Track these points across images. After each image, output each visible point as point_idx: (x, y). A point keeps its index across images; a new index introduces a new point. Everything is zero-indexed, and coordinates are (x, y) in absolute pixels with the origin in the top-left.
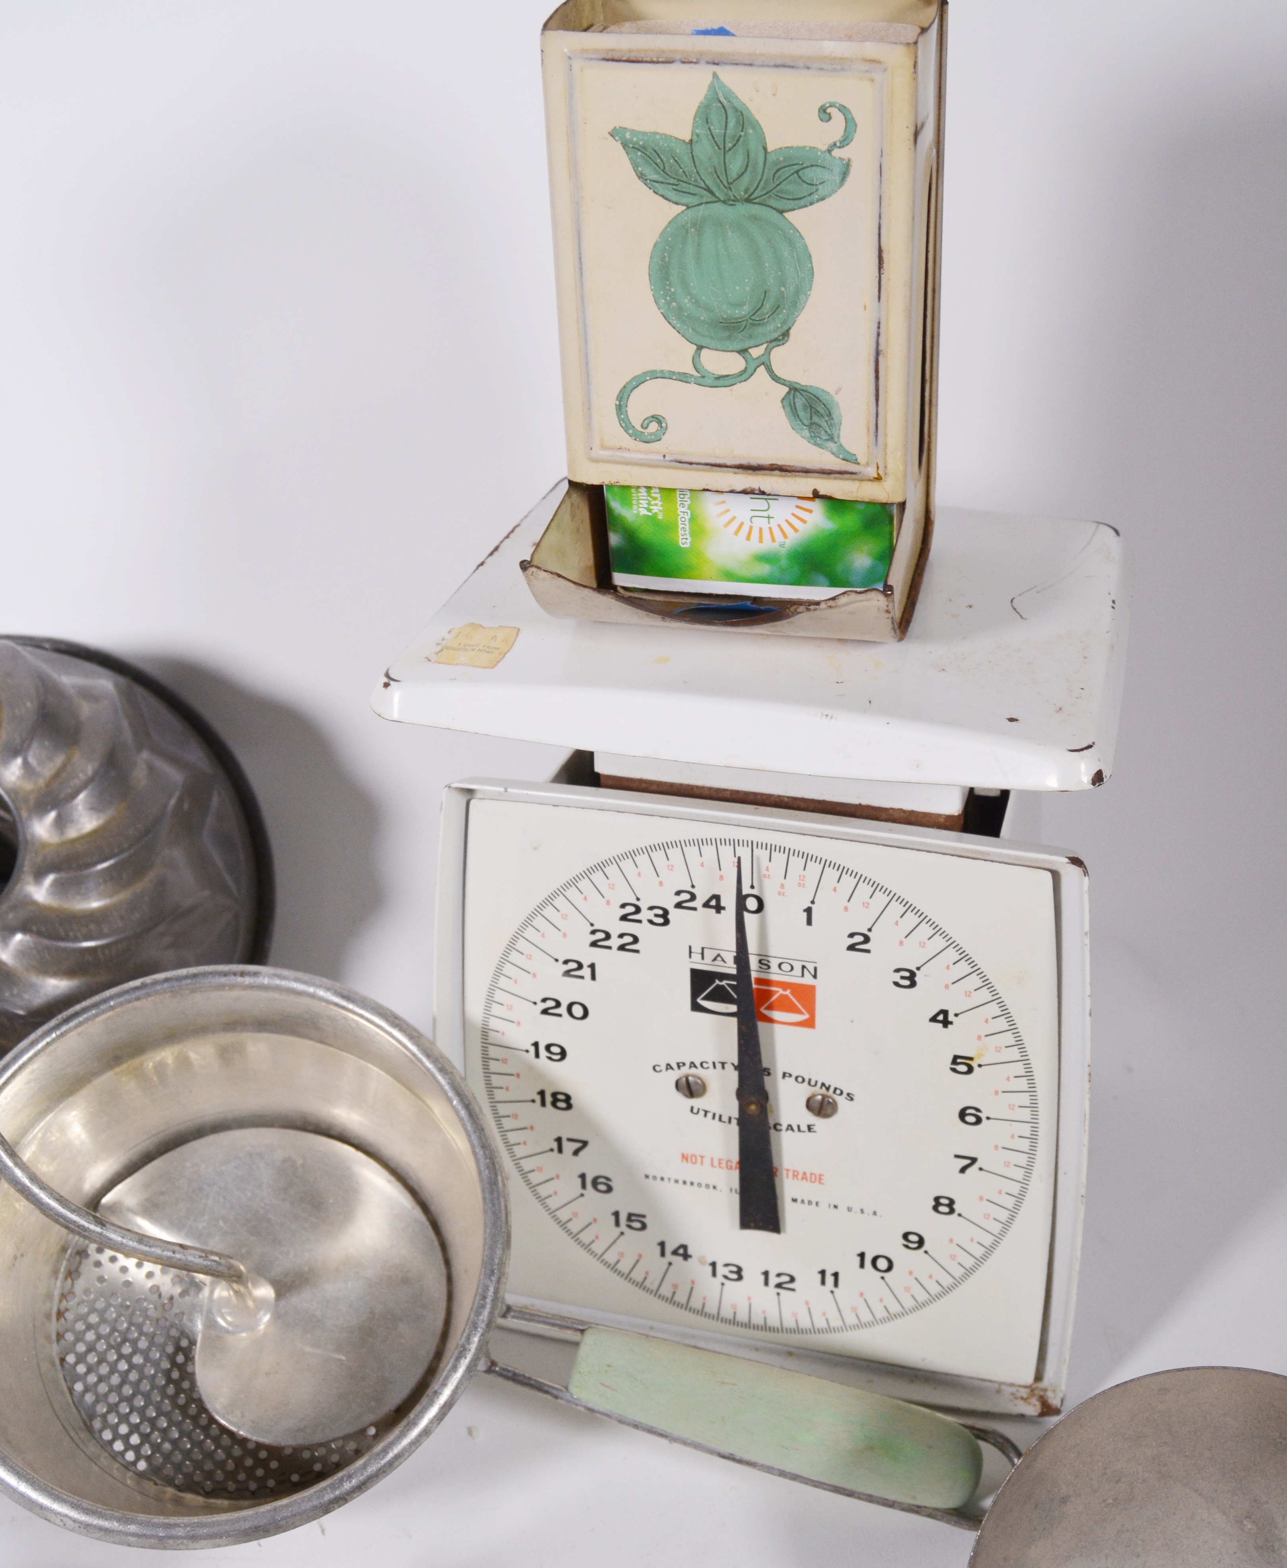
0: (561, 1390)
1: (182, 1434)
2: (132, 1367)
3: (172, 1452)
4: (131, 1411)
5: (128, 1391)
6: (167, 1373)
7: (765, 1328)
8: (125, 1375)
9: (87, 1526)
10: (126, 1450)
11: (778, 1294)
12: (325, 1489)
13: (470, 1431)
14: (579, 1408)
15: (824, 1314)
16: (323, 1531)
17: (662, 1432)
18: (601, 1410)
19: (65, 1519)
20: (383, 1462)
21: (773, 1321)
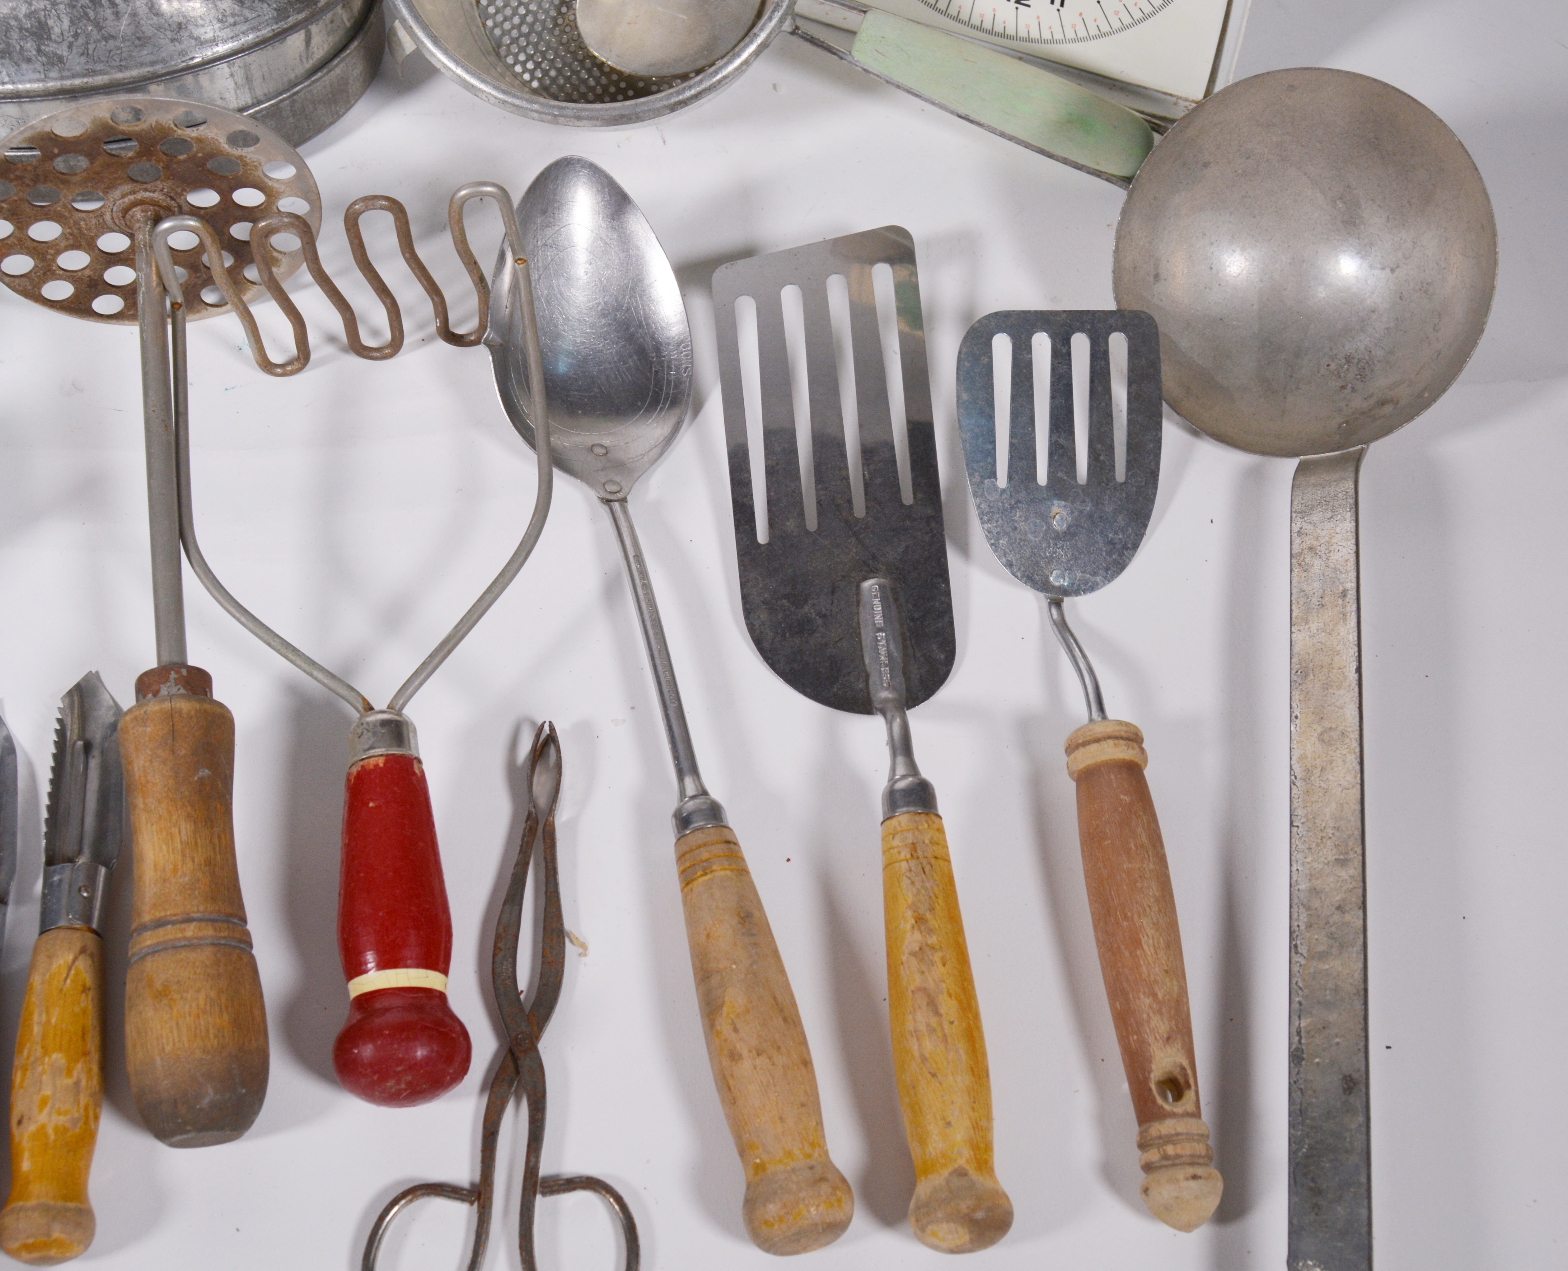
0: (846, 54)
1: (565, 64)
2: (528, 12)
3: (557, 77)
4: (528, 44)
5: (525, 29)
6: (554, 19)
7: (1003, 35)
8: (523, 18)
9: (504, 102)
10: (524, 72)
11: (1017, 8)
12: (672, 94)
13: (775, 86)
14: (857, 68)
15: (1050, 28)
16: (664, 142)
17: (918, 93)
18: (874, 71)
19: (489, 96)
20: (714, 80)
21: (1011, 31)
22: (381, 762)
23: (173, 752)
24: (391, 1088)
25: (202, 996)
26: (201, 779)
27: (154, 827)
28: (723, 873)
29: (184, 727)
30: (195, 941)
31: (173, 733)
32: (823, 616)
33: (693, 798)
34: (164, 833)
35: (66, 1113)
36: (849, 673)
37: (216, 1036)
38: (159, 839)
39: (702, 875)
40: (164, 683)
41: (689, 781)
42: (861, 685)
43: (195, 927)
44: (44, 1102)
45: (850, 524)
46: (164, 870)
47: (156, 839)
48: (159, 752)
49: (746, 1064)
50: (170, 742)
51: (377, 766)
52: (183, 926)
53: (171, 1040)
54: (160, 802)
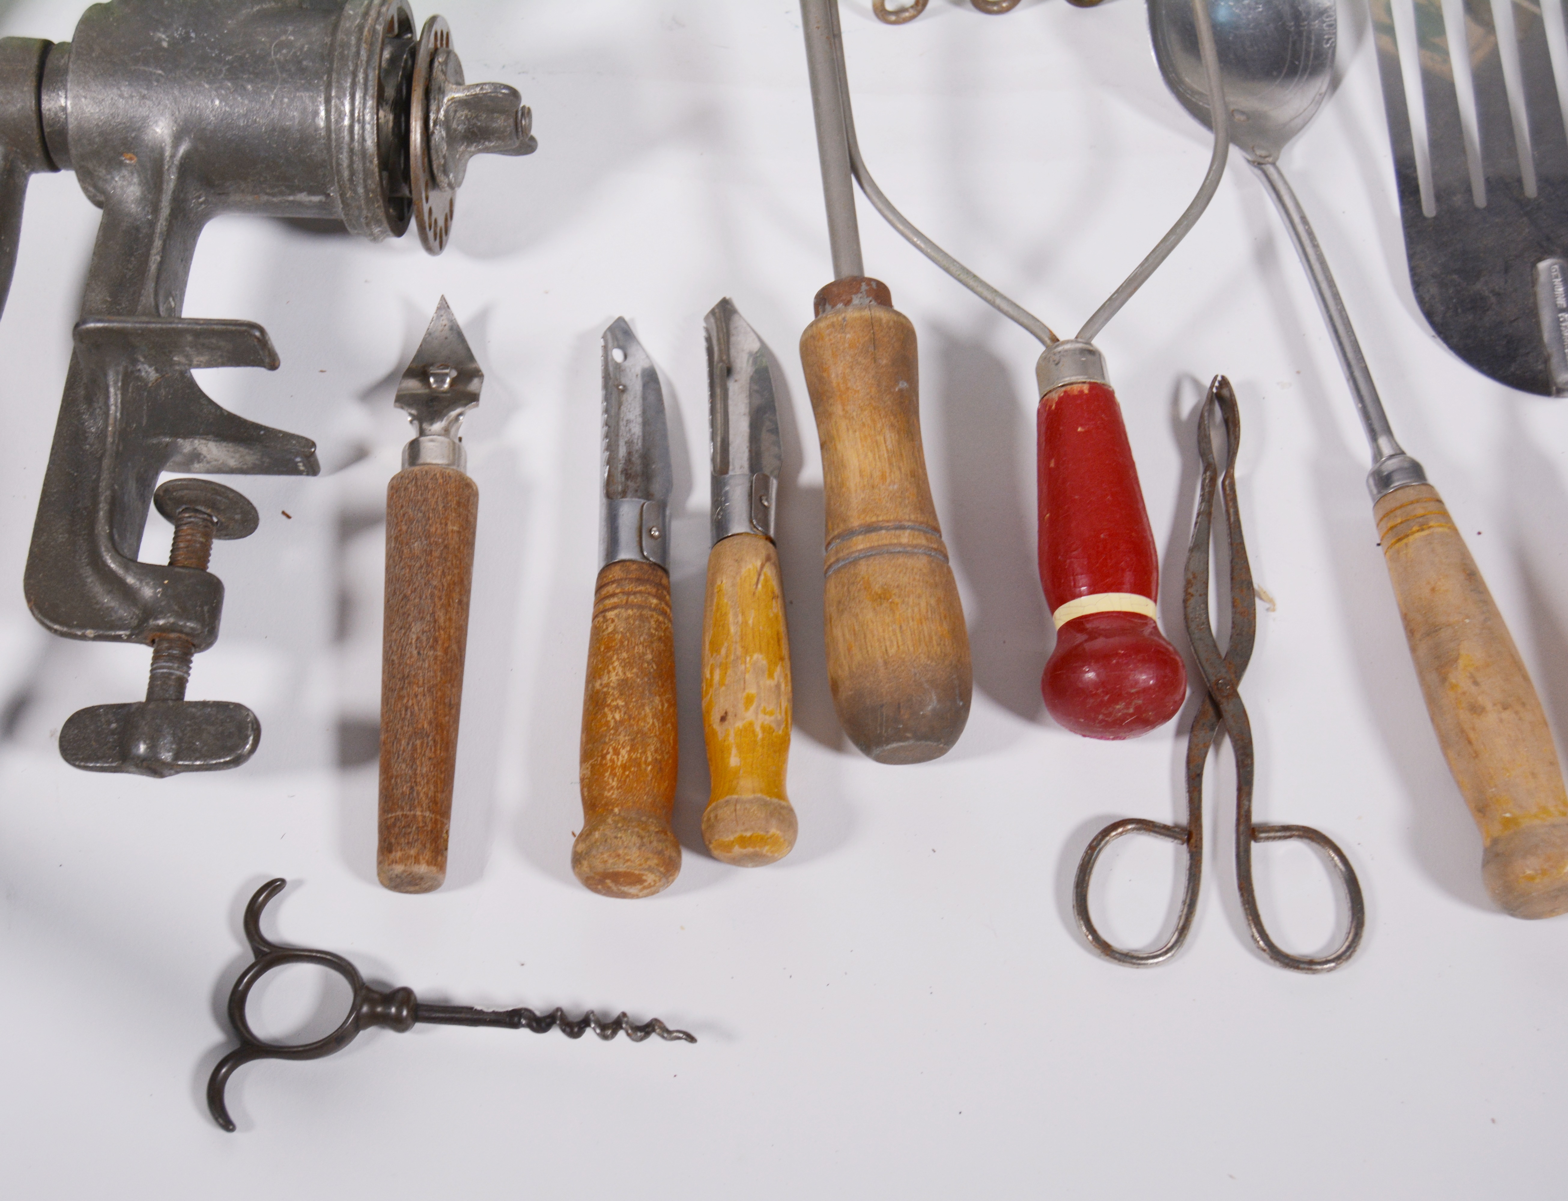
22: (1086, 389)
23: (875, 360)
24: (1119, 711)
25: (923, 604)
26: (901, 391)
27: (857, 433)
28: (1441, 530)
29: (884, 337)
30: (909, 549)
31: (874, 341)
32: (1497, 294)
33: (1391, 457)
34: (869, 440)
35: (771, 713)
36: (1528, 353)
37: (938, 645)
38: (863, 446)
39: (1418, 531)
40: (856, 293)
41: (1383, 441)
42: (1540, 367)
43: (909, 535)
44: (749, 700)
45: (1522, 203)
46: (871, 476)
47: (860, 446)
48: (860, 359)
49: (1491, 718)
50: (871, 349)
51: (1081, 392)
52: (898, 532)
53: (895, 643)
54: (862, 409)
